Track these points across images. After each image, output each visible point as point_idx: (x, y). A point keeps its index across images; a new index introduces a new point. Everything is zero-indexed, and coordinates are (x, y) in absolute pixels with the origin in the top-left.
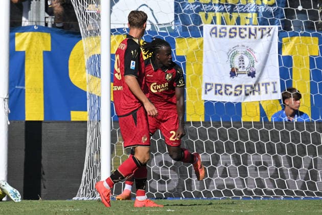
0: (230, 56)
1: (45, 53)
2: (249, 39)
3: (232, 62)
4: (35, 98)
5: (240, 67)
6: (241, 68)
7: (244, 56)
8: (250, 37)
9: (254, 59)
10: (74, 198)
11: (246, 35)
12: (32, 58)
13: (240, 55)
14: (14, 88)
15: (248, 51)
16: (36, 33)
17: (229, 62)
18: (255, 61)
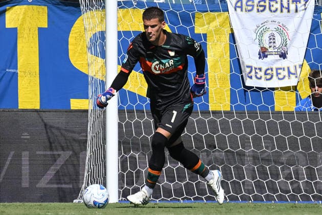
0: (258, 34)
1: (40, 30)
2: (282, 14)
3: (260, 41)
4: (29, 83)
5: (270, 47)
6: (272, 48)
7: (275, 33)
8: (282, 11)
9: (287, 37)
10: (74, 201)
11: (277, 9)
12: (26, 36)
13: (271, 32)
14: (4, 72)
15: (279, 27)
16: (31, 6)
17: (257, 40)
18: (288, 40)
